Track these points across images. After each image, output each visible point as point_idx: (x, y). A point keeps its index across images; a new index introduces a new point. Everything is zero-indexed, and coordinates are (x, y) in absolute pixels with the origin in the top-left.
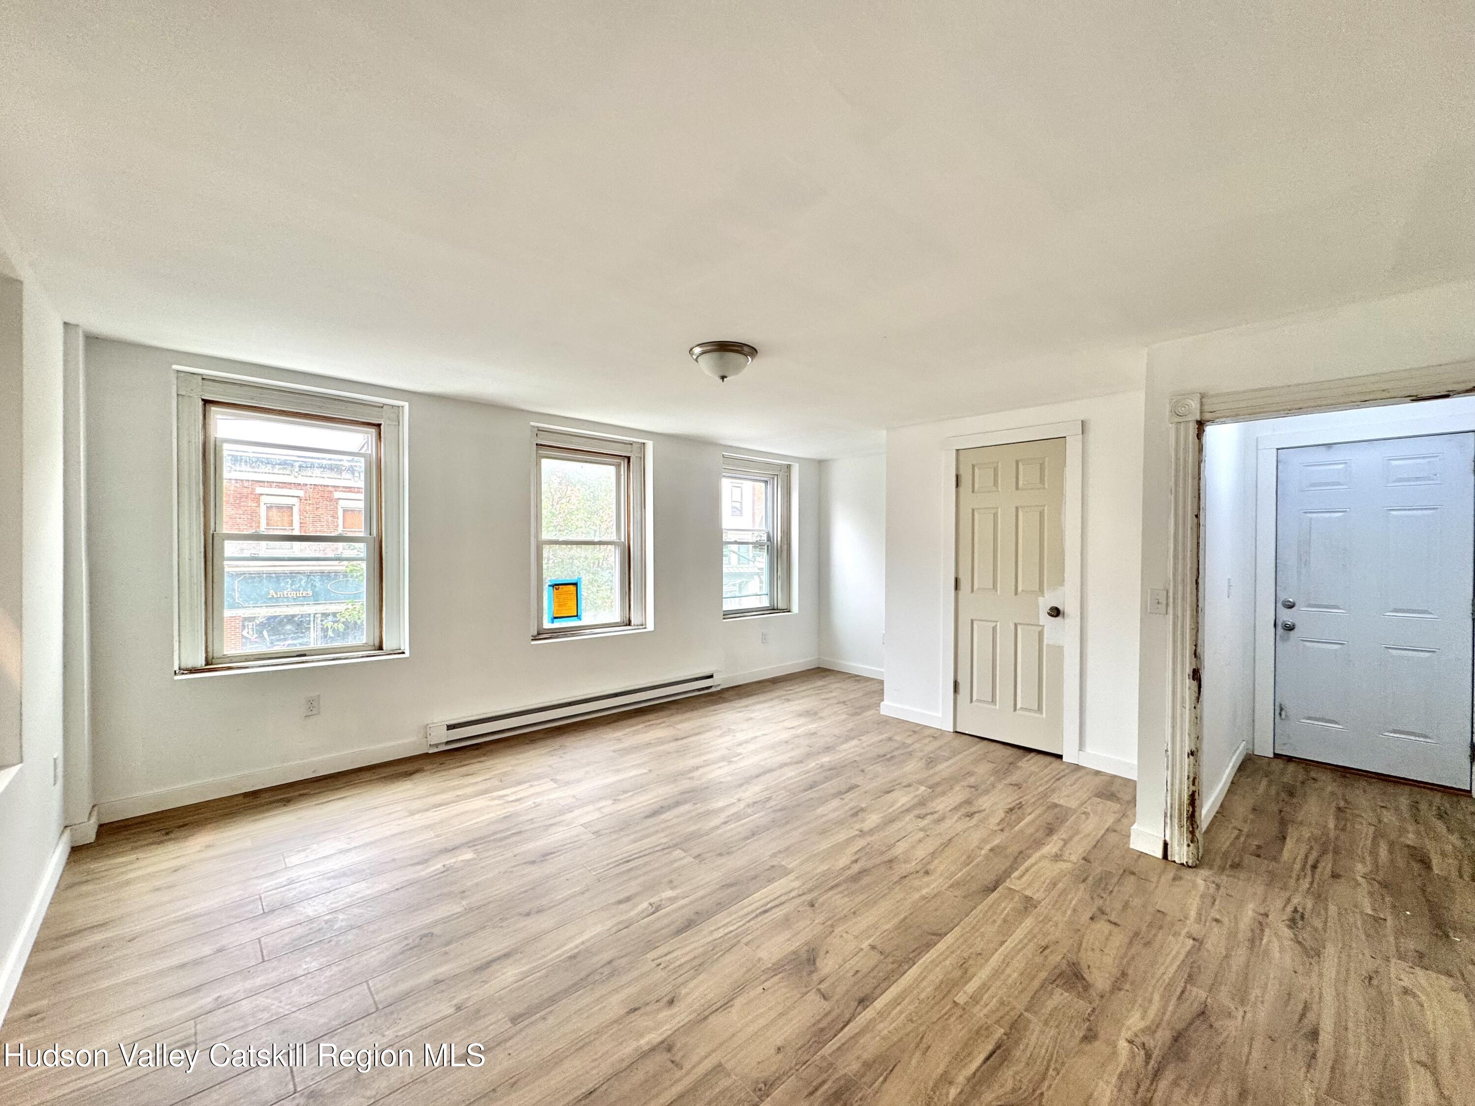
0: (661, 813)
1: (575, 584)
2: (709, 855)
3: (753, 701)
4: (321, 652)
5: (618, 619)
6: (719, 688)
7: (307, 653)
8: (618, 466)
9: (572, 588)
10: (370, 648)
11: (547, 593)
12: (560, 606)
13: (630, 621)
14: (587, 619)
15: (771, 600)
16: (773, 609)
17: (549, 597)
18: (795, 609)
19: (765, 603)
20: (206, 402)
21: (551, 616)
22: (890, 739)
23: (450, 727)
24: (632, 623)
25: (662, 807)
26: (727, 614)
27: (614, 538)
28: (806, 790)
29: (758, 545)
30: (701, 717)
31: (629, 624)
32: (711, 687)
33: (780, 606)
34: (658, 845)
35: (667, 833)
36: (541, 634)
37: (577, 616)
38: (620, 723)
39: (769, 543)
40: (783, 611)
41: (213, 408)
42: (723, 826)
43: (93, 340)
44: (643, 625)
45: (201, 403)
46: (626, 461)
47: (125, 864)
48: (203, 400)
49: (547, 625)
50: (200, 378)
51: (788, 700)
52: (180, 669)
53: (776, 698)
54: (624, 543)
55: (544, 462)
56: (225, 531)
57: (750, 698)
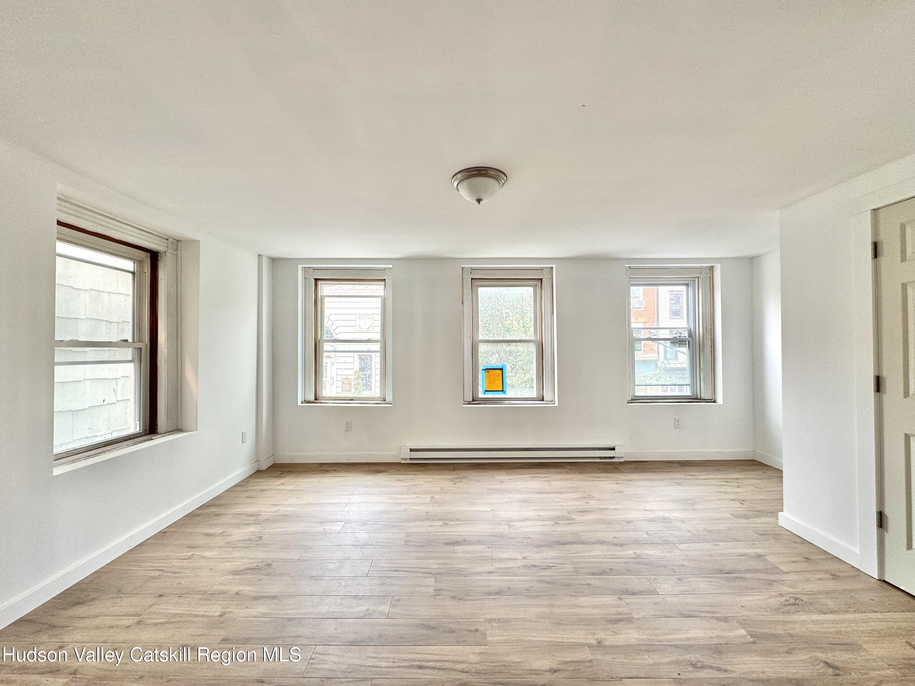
0: (461, 545)
1: (501, 369)
2: (445, 593)
3: (642, 477)
4: (359, 399)
5: (535, 395)
6: (622, 460)
7: (354, 399)
8: (535, 286)
9: (499, 372)
10: (381, 399)
11: (481, 375)
12: (489, 383)
13: (543, 398)
14: (509, 394)
15: (693, 389)
16: (695, 399)
17: (483, 377)
18: (720, 400)
19: (687, 392)
20: (316, 280)
21: (484, 390)
22: (759, 556)
23: (411, 450)
24: (545, 399)
25: (465, 541)
26: (635, 400)
27: (532, 338)
28: (593, 574)
29: (677, 342)
30: (582, 480)
31: (543, 400)
32: (614, 457)
33: (703, 396)
34: (427, 568)
35: (442, 561)
36: (475, 400)
37: (503, 391)
38: (516, 470)
39: (690, 339)
40: (706, 401)
41: (320, 282)
42: (486, 574)
43: (274, 260)
44: (553, 401)
45: (313, 280)
46: (540, 282)
47: (259, 482)
48: (315, 279)
49: (481, 395)
50: (312, 269)
51: (679, 484)
52: (305, 401)
53: (669, 479)
54: (539, 342)
55: (480, 289)
56: (325, 338)
57: (646, 474)
